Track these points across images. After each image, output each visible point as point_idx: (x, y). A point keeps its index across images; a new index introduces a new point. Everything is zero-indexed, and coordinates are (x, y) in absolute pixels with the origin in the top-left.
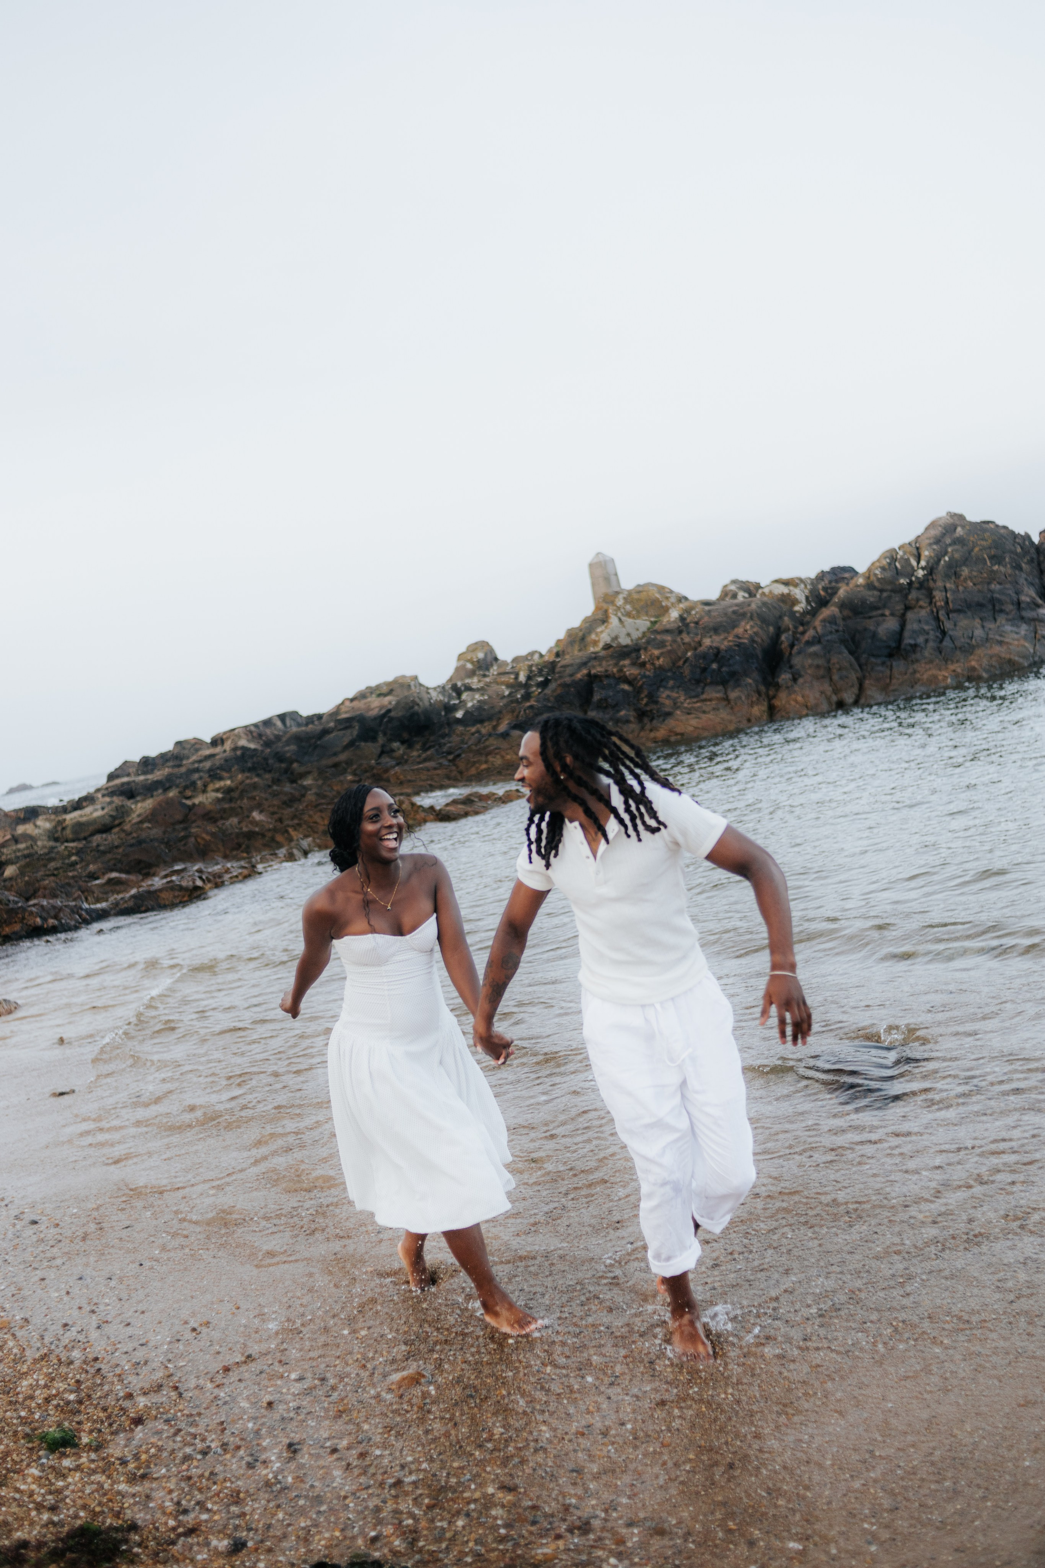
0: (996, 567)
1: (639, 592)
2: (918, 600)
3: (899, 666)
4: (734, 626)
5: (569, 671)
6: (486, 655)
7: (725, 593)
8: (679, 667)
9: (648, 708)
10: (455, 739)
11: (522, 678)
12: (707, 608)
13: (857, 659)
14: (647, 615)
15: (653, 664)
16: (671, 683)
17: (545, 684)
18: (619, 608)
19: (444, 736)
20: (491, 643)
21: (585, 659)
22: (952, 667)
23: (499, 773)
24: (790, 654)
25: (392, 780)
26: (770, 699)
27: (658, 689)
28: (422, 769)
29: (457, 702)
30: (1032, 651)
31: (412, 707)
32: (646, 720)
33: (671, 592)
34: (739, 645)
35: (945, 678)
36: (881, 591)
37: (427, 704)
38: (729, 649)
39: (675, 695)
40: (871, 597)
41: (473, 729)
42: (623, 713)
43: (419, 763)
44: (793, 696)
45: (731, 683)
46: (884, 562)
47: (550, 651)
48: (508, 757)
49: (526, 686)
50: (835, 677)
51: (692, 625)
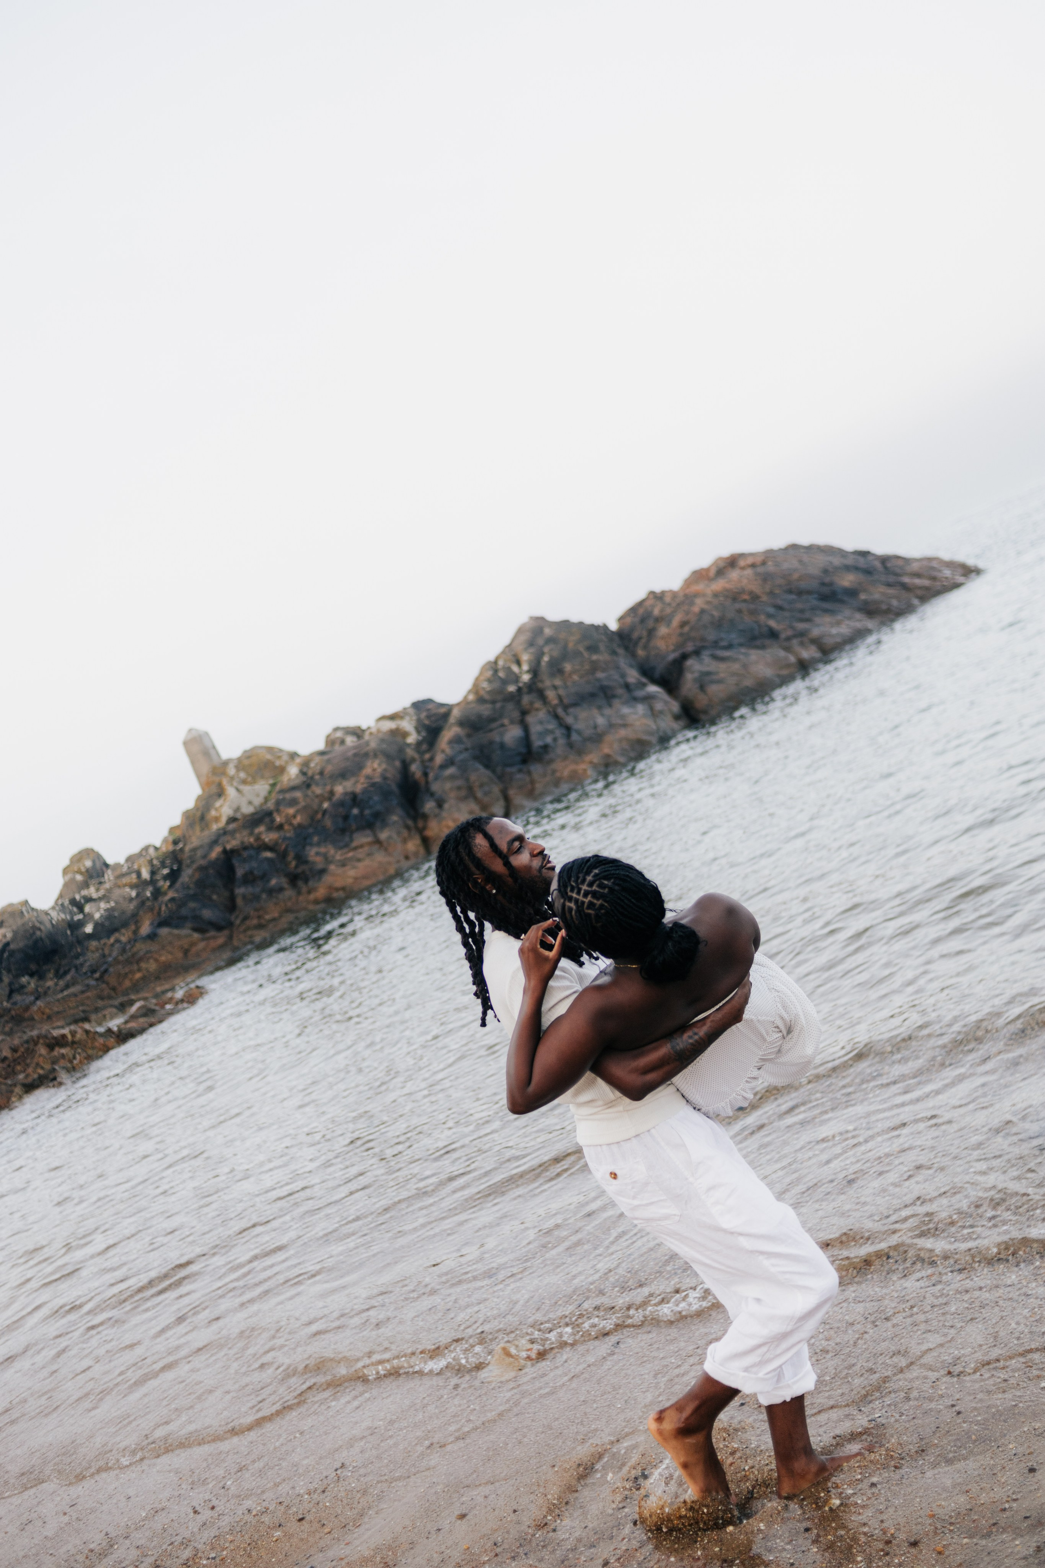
0: (595, 657)
1: (249, 757)
2: (531, 703)
3: (536, 769)
4: (361, 767)
5: (199, 853)
6: (94, 862)
7: (330, 742)
8: (319, 821)
9: (300, 870)
10: (92, 957)
11: (146, 874)
12: (326, 757)
13: (494, 771)
14: (262, 777)
15: (291, 824)
16: (316, 839)
17: (173, 876)
18: (232, 778)
19: (77, 956)
20: (97, 848)
21: (213, 838)
22: (588, 758)
23: (158, 978)
24: (427, 783)
25: (36, 1017)
26: (421, 831)
27: (304, 847)
28: (68, 996)
29: (81, 916)
30: (654, 727)
31: (34, 933)
32: (300, 883)
33: (281, 750)
34: (373, 785)
35: (585, 770)
36: (493, 702)
37: (49, 926)
38: (365, 791)
39: (322, 850)
40: (486, 710)
41: (112, 940)
42: (273, 882)
43: (62, 991)
44: (444, 823)
45: (378, 824)
46: (489, 674)
47: (165, 840)
48: (163, 958)
49: (152, 882)
50: (479, 794)
51: (317, 777)
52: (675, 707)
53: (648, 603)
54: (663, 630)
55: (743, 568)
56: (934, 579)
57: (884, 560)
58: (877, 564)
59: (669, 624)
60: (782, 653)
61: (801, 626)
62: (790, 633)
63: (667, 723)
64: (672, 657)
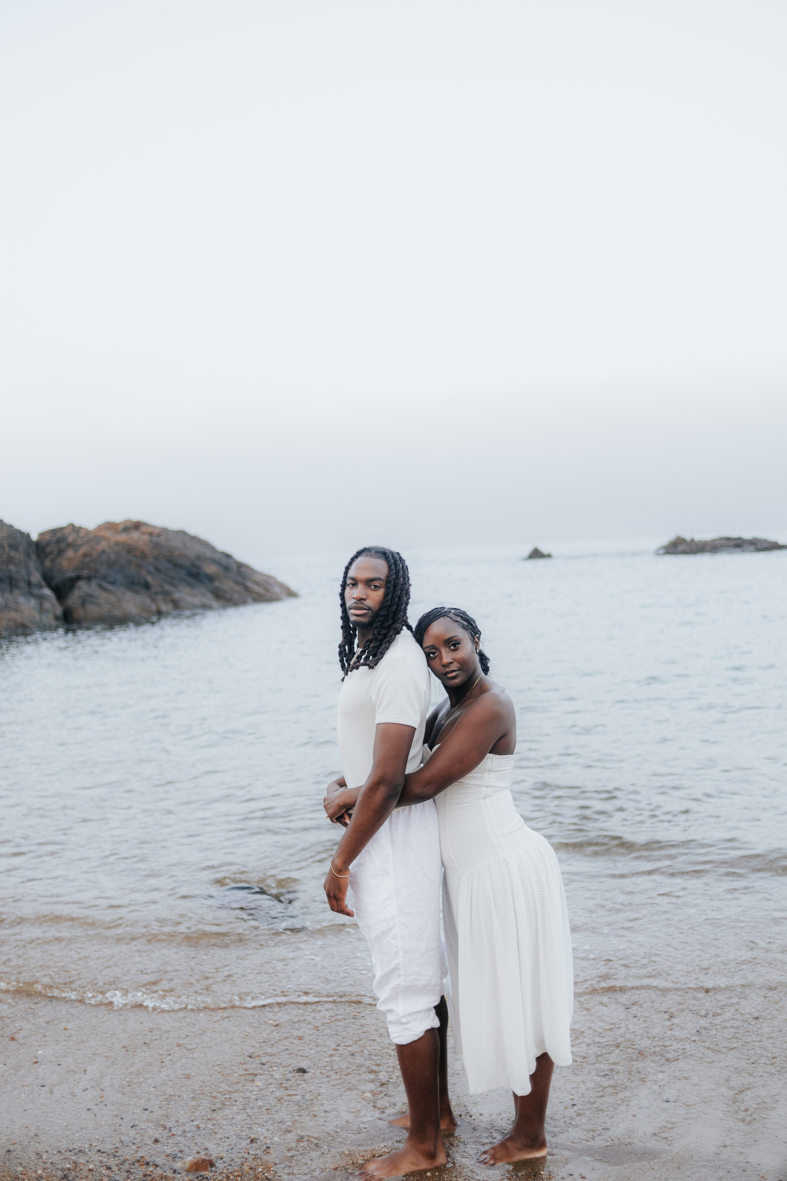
0: (13, 554)
30: (37, 617)
52: (59, 610)
53: (67, 531)
54: (70, 553)
55: (143, 533)
56: (267, 590)
57: (240, 565)
58: (234, 566)
59: (76, 551)
60: (148, 601)
61: (168, 588)
62: (158, 589)
63: (49, 619)
64: (70, 574)
